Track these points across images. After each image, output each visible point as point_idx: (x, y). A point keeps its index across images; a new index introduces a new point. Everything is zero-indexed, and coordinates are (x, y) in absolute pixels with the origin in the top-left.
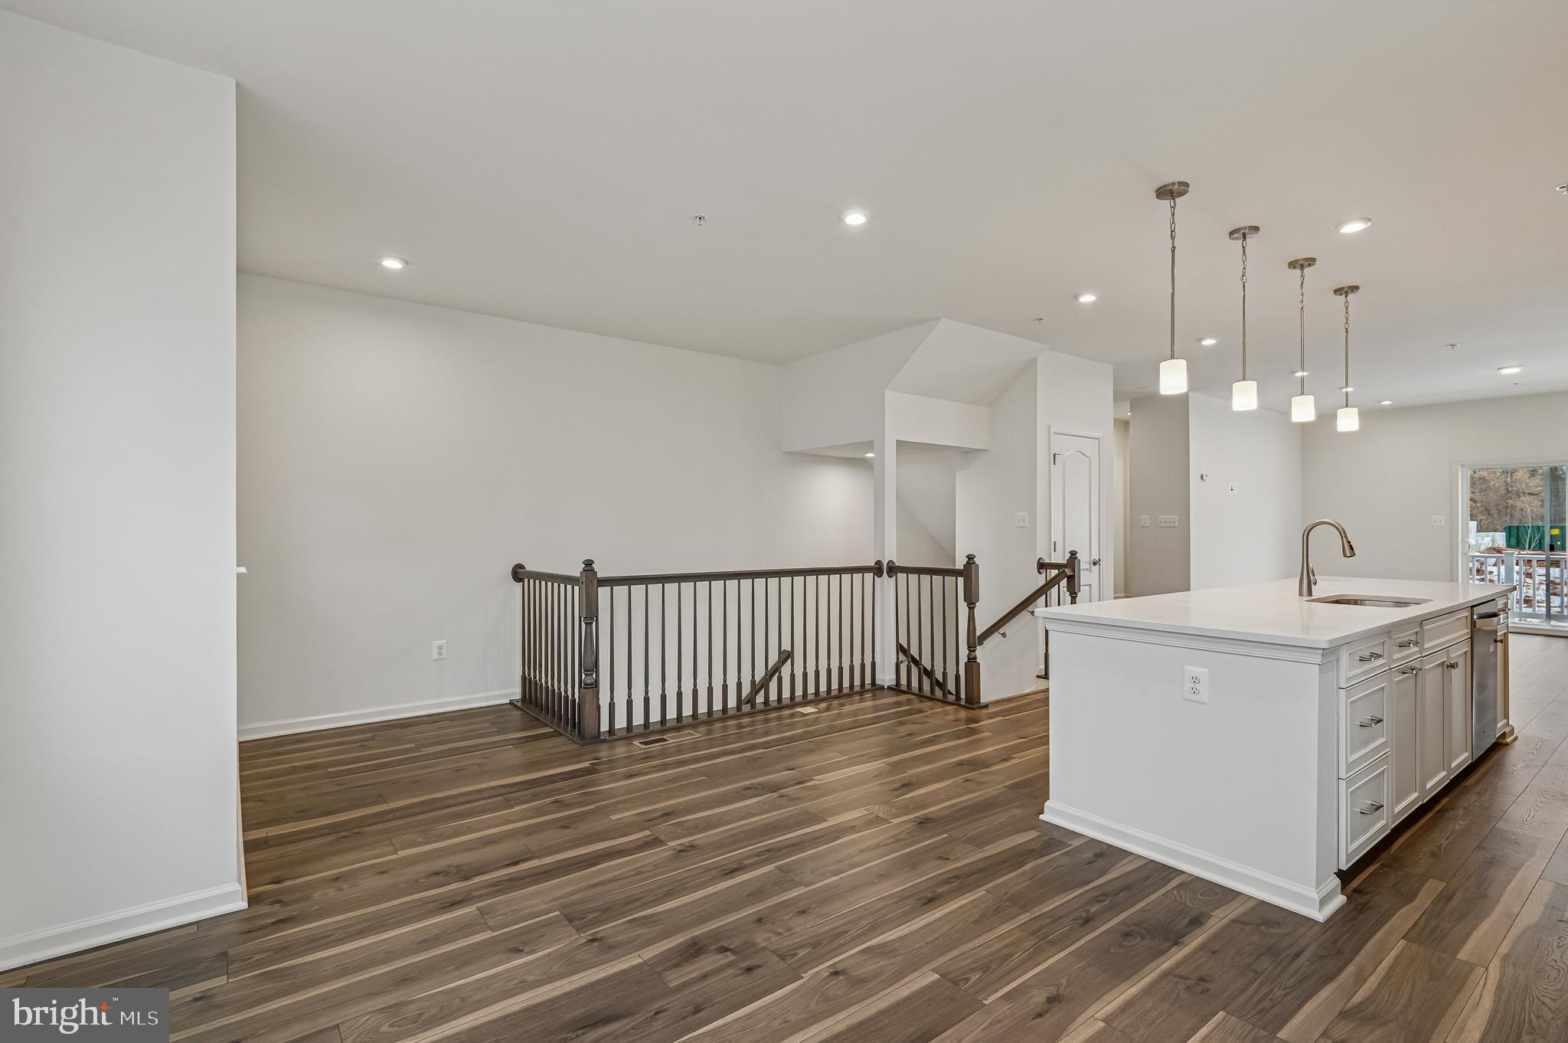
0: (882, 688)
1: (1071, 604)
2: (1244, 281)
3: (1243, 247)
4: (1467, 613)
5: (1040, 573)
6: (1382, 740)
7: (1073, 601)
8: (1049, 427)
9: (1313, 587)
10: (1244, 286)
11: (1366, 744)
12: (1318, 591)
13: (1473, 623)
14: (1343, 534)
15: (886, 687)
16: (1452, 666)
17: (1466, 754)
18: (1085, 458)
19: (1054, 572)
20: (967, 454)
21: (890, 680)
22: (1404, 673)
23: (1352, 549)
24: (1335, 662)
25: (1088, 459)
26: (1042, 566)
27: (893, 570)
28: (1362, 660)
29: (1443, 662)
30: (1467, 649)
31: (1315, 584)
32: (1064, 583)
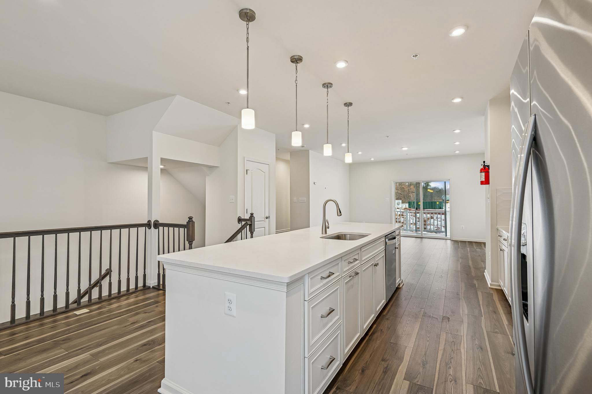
0: (149, 288)
1: (251, 238)
2: (297, 83)
3: (296, 66)
4: (384, 239)
5: (239, 223)
6: (337, 317)
7: (252, 237)
8: (244, 157)
9: (327, 229)
10: (296, 85)
11: (325, 326)
12: (330, 232)
13: (386, 243)
14: (338, 206)
15: (151, 287)
16: (376, 265)
17: (384, 301)
18: (263, 173)
19: (243, 223)
20: (211, 168)
21: (154, 283)
22: (350, 277)
23: (340, 212)
24: (302, 284)
25: (264, 173)
26: (240, 220)
27: (157, 225)
28: (322, 278)
29: (373, 264)
30: (384, 254)
31: (328, 228)
32: (248, 227)
